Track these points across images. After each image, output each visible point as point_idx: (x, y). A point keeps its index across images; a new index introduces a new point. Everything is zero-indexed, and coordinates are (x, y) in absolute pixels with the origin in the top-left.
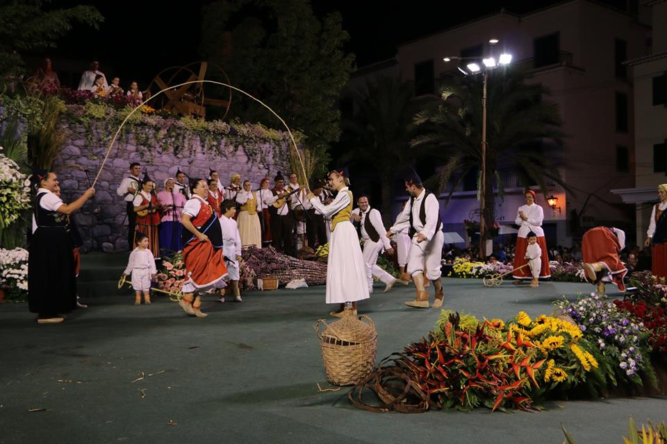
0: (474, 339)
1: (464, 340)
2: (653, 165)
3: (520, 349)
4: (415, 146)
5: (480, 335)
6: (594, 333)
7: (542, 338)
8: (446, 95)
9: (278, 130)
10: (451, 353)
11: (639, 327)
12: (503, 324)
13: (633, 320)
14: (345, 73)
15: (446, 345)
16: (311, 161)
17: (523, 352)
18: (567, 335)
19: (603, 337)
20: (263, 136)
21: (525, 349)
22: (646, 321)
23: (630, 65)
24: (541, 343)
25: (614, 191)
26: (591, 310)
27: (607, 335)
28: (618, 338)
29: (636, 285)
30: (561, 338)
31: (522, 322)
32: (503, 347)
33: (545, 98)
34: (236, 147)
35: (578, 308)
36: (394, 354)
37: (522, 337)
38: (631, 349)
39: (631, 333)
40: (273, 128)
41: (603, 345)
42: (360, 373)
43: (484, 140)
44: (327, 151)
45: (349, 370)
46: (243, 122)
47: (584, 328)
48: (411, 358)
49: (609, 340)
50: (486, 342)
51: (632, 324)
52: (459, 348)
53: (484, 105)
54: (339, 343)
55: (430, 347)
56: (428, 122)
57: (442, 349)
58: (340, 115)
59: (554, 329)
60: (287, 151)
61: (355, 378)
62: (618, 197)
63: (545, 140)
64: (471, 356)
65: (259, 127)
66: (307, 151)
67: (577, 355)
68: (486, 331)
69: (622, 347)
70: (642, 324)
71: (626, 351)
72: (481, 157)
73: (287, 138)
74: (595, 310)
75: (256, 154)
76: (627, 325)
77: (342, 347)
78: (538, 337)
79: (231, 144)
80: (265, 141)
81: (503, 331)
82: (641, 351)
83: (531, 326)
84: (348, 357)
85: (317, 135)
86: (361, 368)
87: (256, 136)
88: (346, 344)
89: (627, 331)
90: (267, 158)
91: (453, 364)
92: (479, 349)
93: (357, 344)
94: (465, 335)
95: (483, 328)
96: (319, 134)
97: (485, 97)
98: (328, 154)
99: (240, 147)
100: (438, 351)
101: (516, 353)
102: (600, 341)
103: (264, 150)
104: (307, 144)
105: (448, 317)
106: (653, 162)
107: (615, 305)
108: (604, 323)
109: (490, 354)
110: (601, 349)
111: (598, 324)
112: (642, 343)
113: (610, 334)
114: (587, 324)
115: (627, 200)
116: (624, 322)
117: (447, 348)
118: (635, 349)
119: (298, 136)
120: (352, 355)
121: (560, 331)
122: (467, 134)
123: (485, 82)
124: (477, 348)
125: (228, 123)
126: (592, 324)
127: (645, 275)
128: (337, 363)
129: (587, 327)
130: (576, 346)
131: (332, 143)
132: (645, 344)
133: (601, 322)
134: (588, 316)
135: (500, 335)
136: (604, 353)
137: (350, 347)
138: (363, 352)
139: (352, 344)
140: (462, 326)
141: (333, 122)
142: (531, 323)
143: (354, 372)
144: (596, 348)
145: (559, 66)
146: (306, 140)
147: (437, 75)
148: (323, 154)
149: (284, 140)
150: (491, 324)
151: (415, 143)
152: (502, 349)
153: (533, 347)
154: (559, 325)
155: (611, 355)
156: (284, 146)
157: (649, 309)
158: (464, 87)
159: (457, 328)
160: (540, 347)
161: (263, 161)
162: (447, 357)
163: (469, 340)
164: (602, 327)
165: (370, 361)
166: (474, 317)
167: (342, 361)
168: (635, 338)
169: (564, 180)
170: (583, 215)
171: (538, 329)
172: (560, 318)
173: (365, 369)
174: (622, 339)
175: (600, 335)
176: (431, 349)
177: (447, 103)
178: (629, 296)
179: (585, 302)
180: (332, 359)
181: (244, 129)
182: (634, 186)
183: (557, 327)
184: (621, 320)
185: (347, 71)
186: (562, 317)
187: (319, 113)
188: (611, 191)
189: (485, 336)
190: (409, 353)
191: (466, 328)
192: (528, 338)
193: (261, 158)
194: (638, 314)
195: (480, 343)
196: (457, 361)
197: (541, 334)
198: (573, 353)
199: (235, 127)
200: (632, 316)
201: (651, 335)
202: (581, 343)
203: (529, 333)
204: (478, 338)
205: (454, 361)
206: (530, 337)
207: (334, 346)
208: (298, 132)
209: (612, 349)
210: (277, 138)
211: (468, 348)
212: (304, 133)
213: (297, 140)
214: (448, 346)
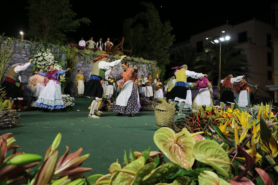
0: (211, 113)
1: (207, 114)
4: (196, 69)
5: (213, 112)
8: (207, 51)
9: (148, 60)
14: (171, 41)
16: (159, 71)
17: (228, 120)
20: (143, 62)
25: (267, 86)
31: (229, 112)
32: (222, 116)
33: (242, 52)
34: (134, 65)
36: (181, 118)
37: (229, 115)
40: (146, 59)
42: (168, 122)
43: (220, 66)
44: (165, 68)
45: (164, 121)
46: (136, 57)
48: (188, 119)
50: (215, 115)
52: (205, 116)
53: (220, 54)
54: (160, 110)
56: (200, 61)
57: (199, 116)
58: (169, 55)
60: (151, 67)
61: (166, 124)
62: (268, 88)
63: (242, 68)
64: (209, 119)
65: (141, 59)
66: (158, 68)
72: (219, 73)
73: (151, 63)
75: (140, 68)
77: (162, 112)
79: (132, 64)
80: (143, 63)
83: (232, 113)
84: (164, 115)
85: (161, 62)
86: (168, 120)
87: (140, 62)
88: (163, 111)
90: (144, 69)
92: (212, 117)
93: (167, 111)
94: (208, 112)
95: (214, 110)
97: (220, 51)
99: (135, 65)
100: (197, 117)
103: (143, 67)
104: (158, 65)
109: (216, 118)
115: (271, 89)
119: (155, 62)
120: (165, 115)
122: (214, 64)
123: (220, 46)
125: (131, 57)
128: (160, 118)
131: (166, 65)
137: (164, 112)
138: (169, 114)
139: (165, 111)
141: (167, 58)
143: (166, 121)
145: (247, 42)
146: (158, 64)
147: (204, 46)
149: (150, 63)
150: (217, 110)
156: (150, 66)
159: (205, 110)
161: (143, 70)
162: (201, 119)
163: (209, 114)
165: (172, 118)
167: (161, 117)
170: (255, 95)
173: (170, 121)
176: (195, 116)
177: (207, 54)
180: (158, 116)
181: (136, 59)
182: (274, 85)
185: (172, 41)
187: (162, 55)
188: (266, 86)
189: (215, 113)
191: (208, 110)
193: (142, 69)
195: (213, 115)
196: (204, 120)
199: (133, 58)
207: (159, 112)
210: (148, 63)
211: (208, 116)
212: (157, 61)
213: (154, 64)
214: (201, 116)
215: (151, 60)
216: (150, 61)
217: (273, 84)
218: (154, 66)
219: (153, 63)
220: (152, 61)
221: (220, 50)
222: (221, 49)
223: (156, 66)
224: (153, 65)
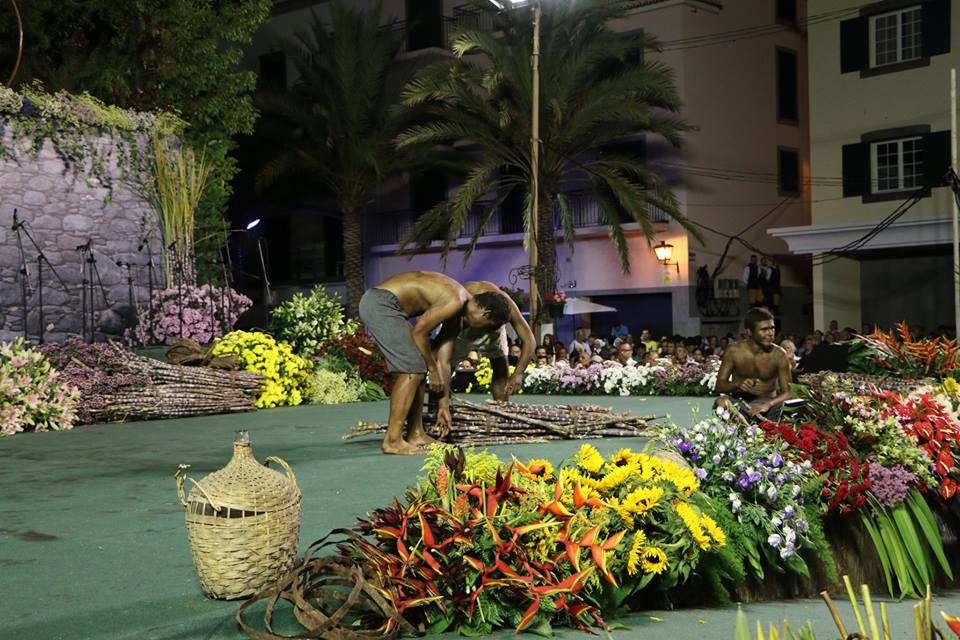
0: (491, 497)
1: (473, 500)
2: (841, 181)
3: (582, 514)
4: (403, 147)
5: (503, 490)
6: (722, 481)
7: (623, 492)
8: (461, 48)
9: (127, 109)
10: (447, 525)
11: (804, 469)
12: (550, 469)
13: (791, 455)
15: (438, 512)
16: (197, 173)
18: (669, 484)
19: (738, 489)
20: (94, 120)
22: (817, 456)
24: (621, 503)
25: (774, 232)
26: (717, 440)
27: (745, 484)
28: (766, 490)
29: (800, 393)
30: (658, 492)
31: (587, 465)
32: (547, 511)
33: (649, 56)
34: (38, 141)
35: (694, 436)
36: (335, 532)
37: (585, 491)
38: (788, 509)
39: (788, 481)
40: (118, 104)
41: (737, 504)
42: (268, 572)
43: (536, 136)
44: (230, 154)
45: (243, 567)
46: (50, 89)
47: (703, 473)
48: (371, 539)
49: (749, 495)
50: (517, 502)
51: (790, 464)
52: (462, 516)
53: (536, 68)
54: (222, 513)
55: (406, 515)
56: (430, 101)
57: (431, 519)
58: (253, 81)
59: (647, 475)
60: (148, 152)
61: (256, 582)
62: (781, 242)
63: (651, 136)
64: (486, 530)
65: (87, 101)
66: (190, 152)
67: (686, 521)
68: (515, 481)
69: (772, 507)
70: (807, 463)
71: (779, 513)
72: (530, 168)
73: (147, 125)
74: (722, 440)
75: (81, 157)
76: (781, 466)
77: (229, 521)
78: (615, 492)
79: (27, 134)
80: (101, 129)
81: (549, 482)
82: (807, 513)
83: (602, 472)
84: (241, 540)
85: (208, 121)
86: (268, 562)
87: (80, 121)
88: (236, 514)
89: (781, 477)
90: (105, 165)
91: (453, 546)
92: (501, 517)
93: (259, 513)
94: (476, 491)
95: (508, 477)
96: (214, 119)
97: (536, 52)
98: (231, 159)
99: (48, 142)
100: (422, 524)
101: (573, 520)
102: (733, 496)
103: (99, 148)
104: (194, 136)
105: (442, 457)
106: (841, 176)
107: (760, 431)
108: (739, 463)
109: (522, 524)
110: (734, 511)
111: (729, 465)
112: (808, 500)
113: (750, 483)
114: (710, 466)
115: (797, 247)
116: (774, 461)
117: (440, 517)
118: (795, 509)
119: (170, 123)
120: (249, 535)
121: (657, 478)
122: (502, 124)
123: (536, 23)
124: (498, 513)
125: (17, 90)
126: (720, 464)
127: (822, 379)
128: (219, 553)
129: (710, 472)
130: (685, 505)
131: (238, 138)
132: (815, 502)
133: (733, 462)
134: (711, 451)
135: (542, 489)
136: (740, 520)
137: (244, 521)
138: (272, 530)
139: (249, 514)
140: (469, 473)
141: (240, 95)
142: (603, 466)
143: (253, 570)
144: (726, 511)
146: (187, 130)
147: (448, 12)
148: (223, 159)
149: (140, 129)
150: (527, 469)
151: (405, 140)
152: (546, 515)
154: (657, 469)
155: (753, 522)
156: (141, 142)
157: (822, 437)
158: (500, 34)
159: (459, 477)
160: (618, 508)
161: (97, 171)
162: (441, 533)
163: (483, 500)
164: (737, 471)
165: (285, 546)
166: (494, 456)
167: (230, 549)
168: (796, 489)
169: (683, 210)
171: (616, 475)
172: (659, 456)
173: (277, 564)
174: (772, 492)
175: (732, 485)
176: (409, 520)
177: (464, 66)
178: (789, 414)
179: (707, 426)
180: (208, 547)
181: (53, 104)
182: (809, 223)
183: (652, 473)
184: (769, 457)
186: (663, 454)
187: (211, 77)
188: (769, 231)
189: (513, 490)
190: (367, 530)
191: (477, 478)
192: (597, 494)
193: (94, 165)
194: (801, 445)
195: (505, 505)
196: (458, 540)
197: (621, 486)
198: (679, 517)
199: (35, 98)
200: (788, 449)
201: (825, 484)
202: (695, 501)
203: (598, 484)
204: (499, 494)
205: (453, 541)
206: (600, 492)
207: (213, 519)
208: (168, 114)
209: (754, 511)
210: (125, 124)
211: (480, 516)
212: (182, 117)
213: (168, 131)
214: (442, 513)
215: (146, 111)
216: (142, 116)
217: (806, 220)
218: (163, 144)
219: (158, 123)
220: (153, 117)
221: (536, 43)
222: (541, 38)
223: (177, 146)
224: (161, 136)
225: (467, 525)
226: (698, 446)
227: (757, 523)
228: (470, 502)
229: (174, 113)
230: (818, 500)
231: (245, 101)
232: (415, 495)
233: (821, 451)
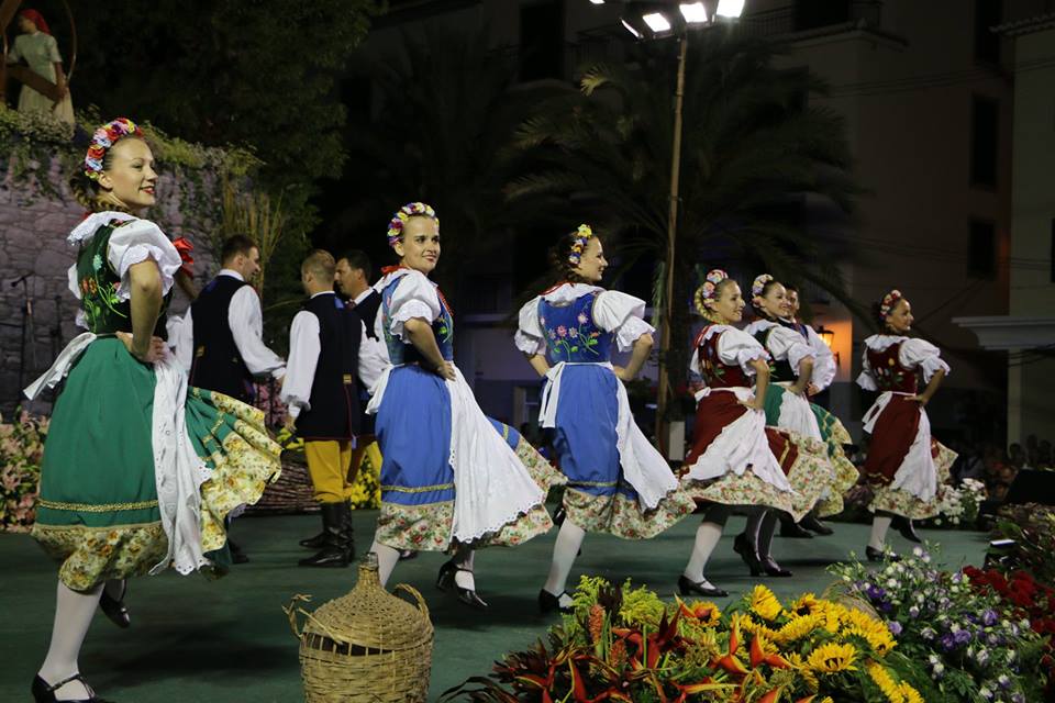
0: (653, 645)
1: (632, 647)
3: (757, 671)
4: (515, 199)
5: (667, 637)
6: (920, 639)
7: (806, 647)
8: (590, 83)
9: (194, 142)
10: (601, 676)
11: (1020, 630)
12: (717, 614)
13: (1007, 613)
14: (360, 17)
15: (590, 659)
16: (271, 222)
17: (762, 679)
18: (860, 641)
19: (939, 650)
21: (768, 674)
22: (1035, 615)
23: (1010, 33)
24: (804, 659)
25: (962, 321)
26: (914, 587)
27: (949, 645)
28: (975, 654)
29: (1010, 534)
30: (849, 651)
31: (760, 610)
32: (721, 665)
33: (814, 101)
35: (886, 581)
36: (472, 680)
37: (761, 643)
38: (1003, 679)
39: (1003, 643)
40: (184, 137)
41: (939, 668)
43: (675, 191)
44: (311, 200)
47: (898, 628)
48: (509, 688)
49: (954, 658)
50: (682, 652)
51: (1006, 623)
52: (618, 667)
53: (678, 111)
54: (343, 648)
55: (554, 662)
56: (548, 145)
57: (582, 667)
58: (344, 115)
59: (832, 627)
60: (215, 194)
62: (969, 333)
63: (812, 198)
64: (648, 685)
66: (263, 197)
67: (883, 689)
68: (682, 629)
69: (982, 674)
70: (1025, 623)
71: (990, 682)
72: (666, 231)
73: (216, 163)
74: (921, 587)
76: (995, 624)
77: (350, 659)
78: (797, 645)
81: (719, 630)
82: (1025, 684)
83: (779, 620)
84: (363, 682)
85: (287, 160)
88: (358, 651)
89: (993, 638)
91: (608, 701)
92: (664, 669)
93: (385, 652)
94: (634, 636)
95: (675, 622)
96: (295, 158)
97: (680, 92)
98: (312, 207)
100: (572, 672)
101: (748, 679)
102: (933, 659)
104: (267, 178)
105: (594, 592)
107: (966, 578)
108: (942, 617)
109: (690, 681)
110: (934, 677)
111: (930, 620)
112: (1025, 666)
113: (955, 644)
114: (905, 619)
115: (989, 342)
116: (986, 617)
117: (592, 665)
118: (1011, 679)
119: (242, 162)
120: (372, 677)
121: (845, 632)
122: (635, 177)
123: (682, 58)
124: (660, 666)
126: (916, 619)
127: (1030, 511)
129: (905, 626)
130: (880, 667)
131: (323, 182)
132: (1033, 671)
133: (936, 614)
134: (907, 600)
135: (711, 638)
136: (942, 688)
137: (368, 660)
138: (399, 671)
139: (374, 651)
140: (627, 615)
141: (327, 131)
142: (780, 613)
144: (924, 676)
145: (849, 30)
146: (262, 171)
147: (570, 36)
148: (302, 207)
149: (208, 167)
150: (691, 611)
151: (516, 191)
152: (716, 670)
153: (787, 667)
154: (844, 619)
155: (956, 691)
156: (207, 182)
157: (1041, 590)
158: (633, 66)
159: (615, 619)
160: (801, 667)
161: (155, 215)
162: (593, 685)
163: (643, 649)
164: (938, 626)
165: (413, 692)
166: (653, 595)
167: (348, 692)
168: (1011, 654)
169: (849, 290)
171: (796, 626)
172: (844, 604)
174: (982, 656)
175: (933, 645)
176: (557, 668)
177: (591, 104)
178: (996, 558)
179: (901, 569)
180: (323, 687)
182: (1006, 312)
183: (838, 624)
184: (980, 612)
185: (365, 12)
186: (849, 601)
187: (294, 109)
188: (955, 320)
189: (679, 639)
190: (506, 676)
191: (635, 620)
192: (773, 647)
194: (1017, 598)
195: (668, 655)
196: (615, 695)
197: (804, 639)
198: (874, 684)
200: (1003, 603)
201: (1046, 650)
202: (891, 661)
203: (776, 635)
204: (662, 643)
205: (609, 696)
206: (778, 646)
207: (331, 656)
208: (241, 151)
209: (959, 678)
210: (190, 161)
211: (640, 667)
212: (256, 155)
213: (240, 171)
214: (596, 662)
215: (216, 146)
216: (211, 152)
217: (1002, 308)
218: (235, 185)
219: (229, 161)
220: (223, 153)
221: (681, 82)
223: (250, 189)
224: (231, 176)
225: (625, 677)
226: (890, 594)
227: (963, 693)
228: (628, 649)
229: (247, 149)
230: (1037, 669)
231: (333, 138)
232: (561, 637)
233: (1039, 609)
